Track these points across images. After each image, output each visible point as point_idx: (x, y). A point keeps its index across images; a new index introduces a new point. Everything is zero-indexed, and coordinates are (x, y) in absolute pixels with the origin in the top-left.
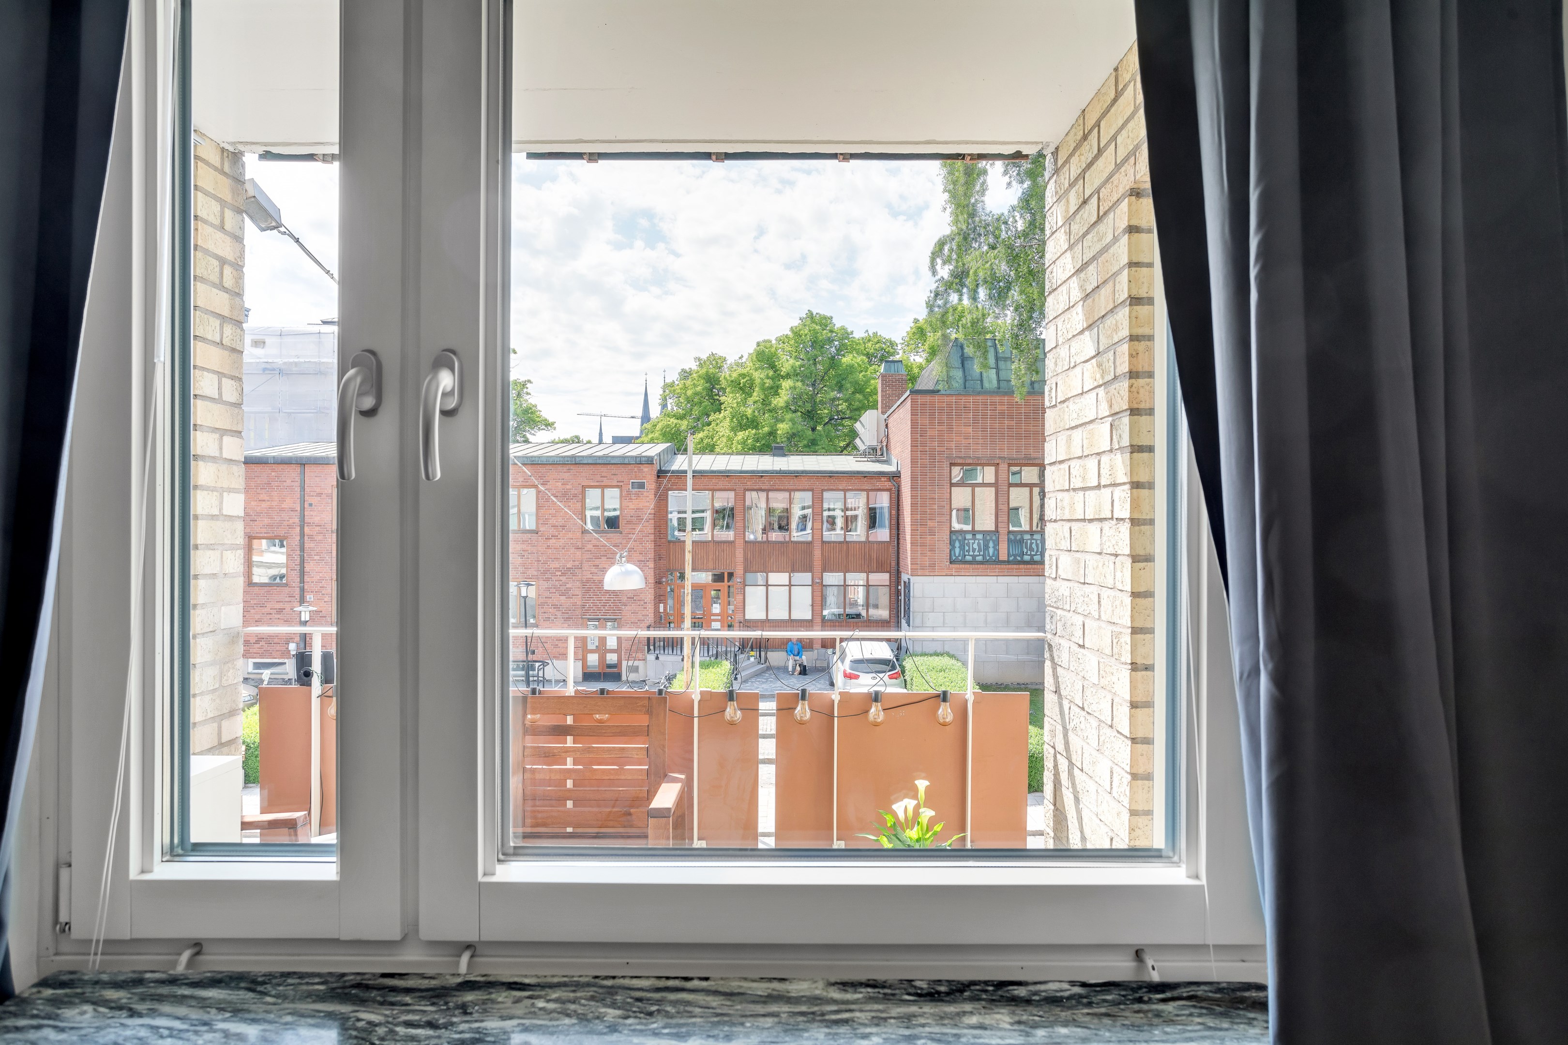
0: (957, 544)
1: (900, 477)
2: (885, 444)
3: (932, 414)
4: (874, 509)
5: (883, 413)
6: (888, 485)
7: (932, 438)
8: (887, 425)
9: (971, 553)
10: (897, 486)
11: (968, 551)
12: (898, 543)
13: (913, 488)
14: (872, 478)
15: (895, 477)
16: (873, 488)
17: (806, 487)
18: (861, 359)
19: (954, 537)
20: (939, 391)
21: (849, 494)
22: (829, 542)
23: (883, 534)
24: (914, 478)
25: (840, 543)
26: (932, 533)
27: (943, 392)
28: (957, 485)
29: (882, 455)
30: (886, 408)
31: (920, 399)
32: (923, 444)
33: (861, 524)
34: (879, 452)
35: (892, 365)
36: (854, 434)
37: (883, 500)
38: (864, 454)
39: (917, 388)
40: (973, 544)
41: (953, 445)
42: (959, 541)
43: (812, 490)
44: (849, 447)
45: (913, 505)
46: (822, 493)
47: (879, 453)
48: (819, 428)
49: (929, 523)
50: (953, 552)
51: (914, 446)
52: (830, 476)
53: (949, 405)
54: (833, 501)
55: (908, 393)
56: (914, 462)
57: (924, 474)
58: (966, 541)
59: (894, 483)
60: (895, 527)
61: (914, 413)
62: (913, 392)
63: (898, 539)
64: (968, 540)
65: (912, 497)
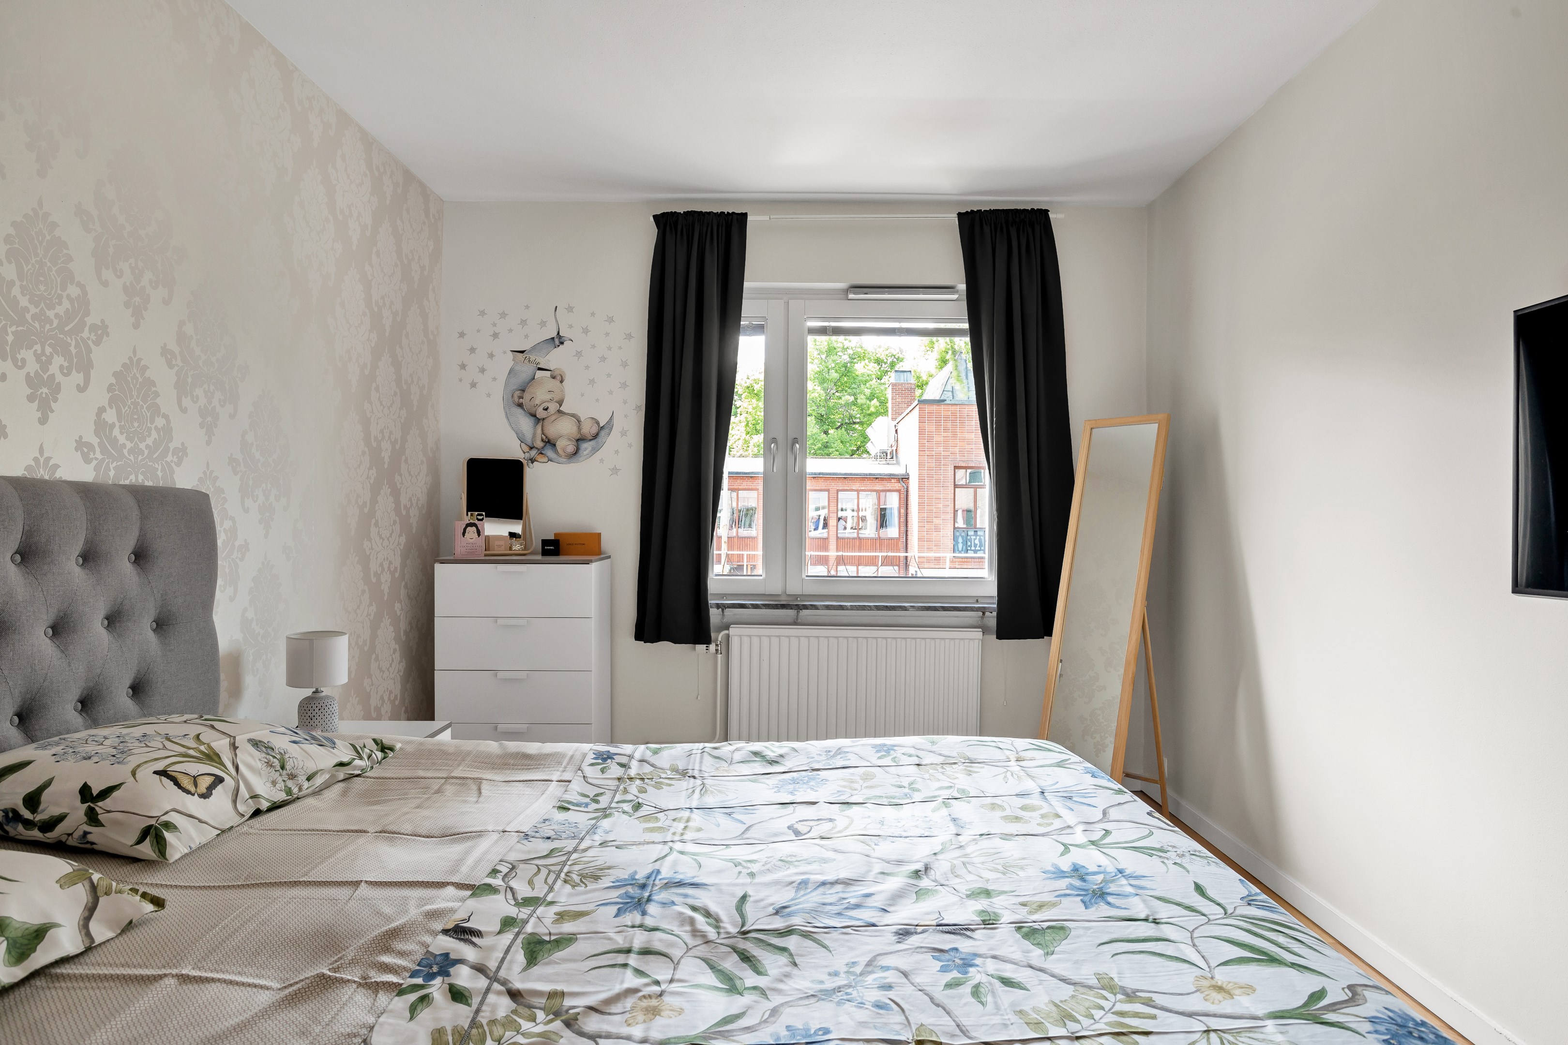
0: (960, 540)
1: (908, 479)
2: (894, 448)
3: (938, 422)
4: (885, 509)
5: (893, 419)
6: (897, 486)
7: (938, 443)
8: (896, 431)
9: (973, 548)
10: (905, 487)
11: (970, 546)
12: (907, 540)
13: (921, 488)
14: (882, 479)
15: (905, 478)
16: (884, 489)
17: (823, 488)
18: (873, 368)
19: (958, 534)
20: (944, 400)
21: (862, 494)
22: (843, 538)
23: (893, 531)
24: (921, 481)
25: (854, 539)
26: (937, 529)
27: (948, 402)
28: (962, 486)
29: (892, 458)
30: (897, 413)
31: (928, 408)
32: (930, 449)
33: (872, 522)
34: (890, 455)
35: (902, 374)
36: (865, 438)
37: (893, 501)
38: (876, 457)
39: (925, 397)
40: (975, 539)
41: (957, 450)
42: (963, 537)
43: (828, 490)
44: (859, 451)
45: (921, 504)
46: (837, 493)
47: (889, 457)
48: (831, 431)
49: (935, 520)
50: (956, 548)
51: (921, 450)
52: (845, 478)
53: (954, 414)
54: (847, 500)
55: (916, 402)
56: (921, 465)
57: (930, 476)
58: (969, 537)
59: (904, 484)
60: (903, 525)
61: (921, 421)
62: (921, 402)
63: (907, 535)
64: (971, 536)
65: (920, 497)
